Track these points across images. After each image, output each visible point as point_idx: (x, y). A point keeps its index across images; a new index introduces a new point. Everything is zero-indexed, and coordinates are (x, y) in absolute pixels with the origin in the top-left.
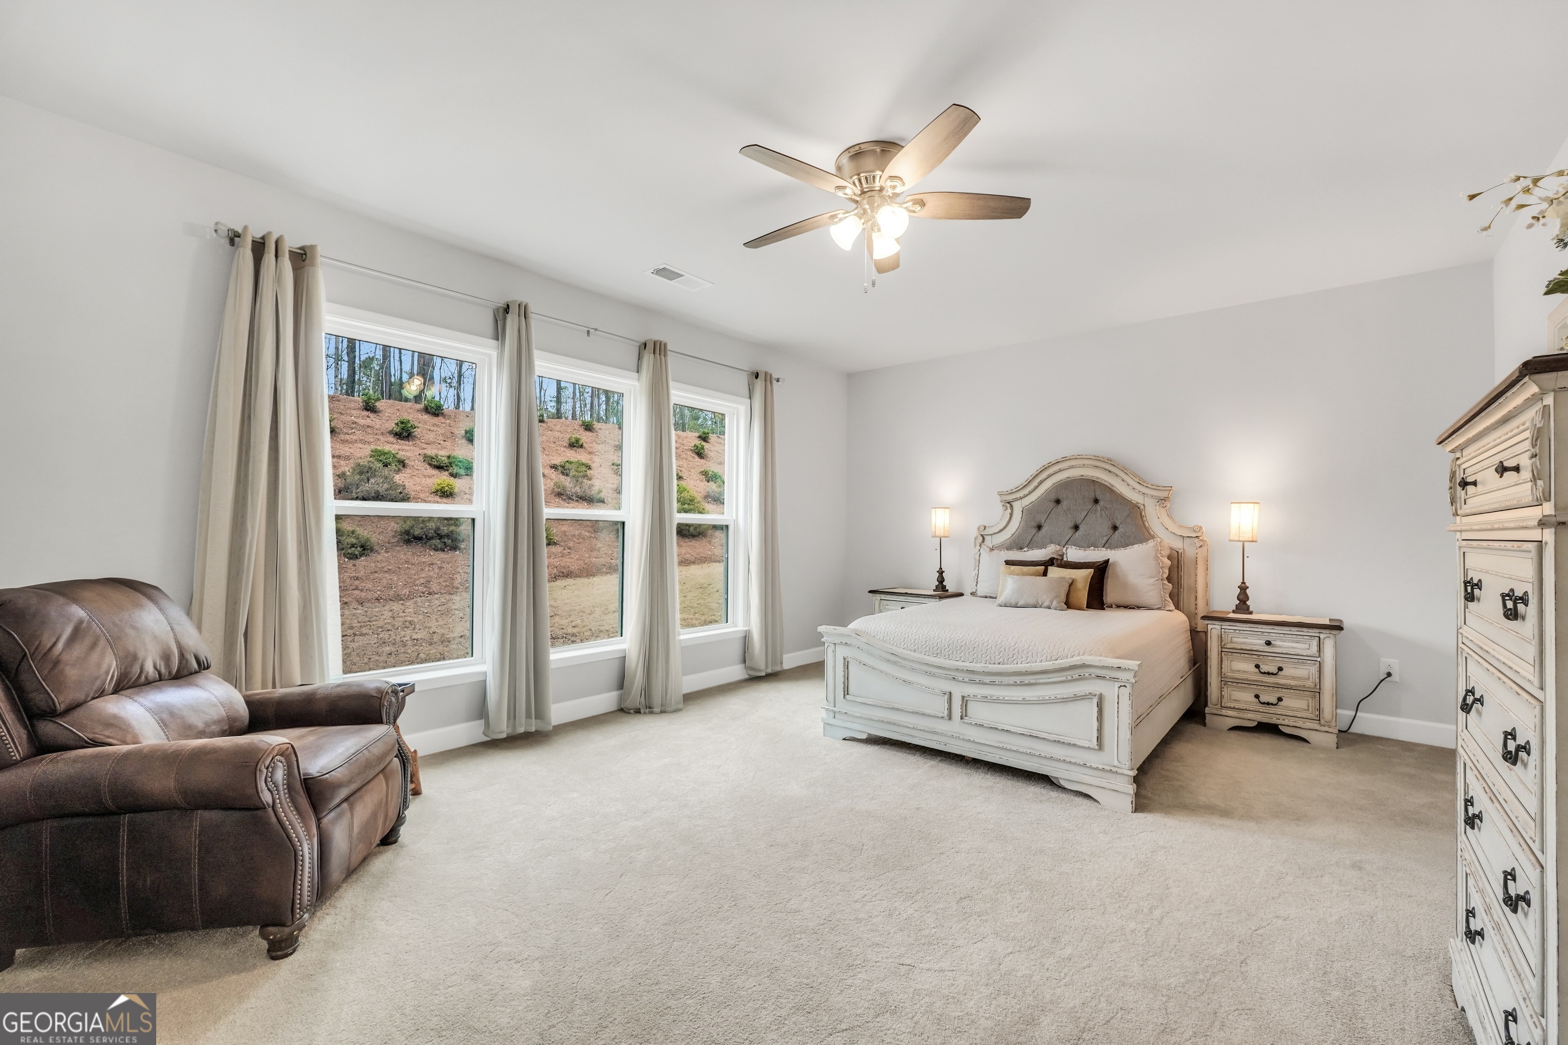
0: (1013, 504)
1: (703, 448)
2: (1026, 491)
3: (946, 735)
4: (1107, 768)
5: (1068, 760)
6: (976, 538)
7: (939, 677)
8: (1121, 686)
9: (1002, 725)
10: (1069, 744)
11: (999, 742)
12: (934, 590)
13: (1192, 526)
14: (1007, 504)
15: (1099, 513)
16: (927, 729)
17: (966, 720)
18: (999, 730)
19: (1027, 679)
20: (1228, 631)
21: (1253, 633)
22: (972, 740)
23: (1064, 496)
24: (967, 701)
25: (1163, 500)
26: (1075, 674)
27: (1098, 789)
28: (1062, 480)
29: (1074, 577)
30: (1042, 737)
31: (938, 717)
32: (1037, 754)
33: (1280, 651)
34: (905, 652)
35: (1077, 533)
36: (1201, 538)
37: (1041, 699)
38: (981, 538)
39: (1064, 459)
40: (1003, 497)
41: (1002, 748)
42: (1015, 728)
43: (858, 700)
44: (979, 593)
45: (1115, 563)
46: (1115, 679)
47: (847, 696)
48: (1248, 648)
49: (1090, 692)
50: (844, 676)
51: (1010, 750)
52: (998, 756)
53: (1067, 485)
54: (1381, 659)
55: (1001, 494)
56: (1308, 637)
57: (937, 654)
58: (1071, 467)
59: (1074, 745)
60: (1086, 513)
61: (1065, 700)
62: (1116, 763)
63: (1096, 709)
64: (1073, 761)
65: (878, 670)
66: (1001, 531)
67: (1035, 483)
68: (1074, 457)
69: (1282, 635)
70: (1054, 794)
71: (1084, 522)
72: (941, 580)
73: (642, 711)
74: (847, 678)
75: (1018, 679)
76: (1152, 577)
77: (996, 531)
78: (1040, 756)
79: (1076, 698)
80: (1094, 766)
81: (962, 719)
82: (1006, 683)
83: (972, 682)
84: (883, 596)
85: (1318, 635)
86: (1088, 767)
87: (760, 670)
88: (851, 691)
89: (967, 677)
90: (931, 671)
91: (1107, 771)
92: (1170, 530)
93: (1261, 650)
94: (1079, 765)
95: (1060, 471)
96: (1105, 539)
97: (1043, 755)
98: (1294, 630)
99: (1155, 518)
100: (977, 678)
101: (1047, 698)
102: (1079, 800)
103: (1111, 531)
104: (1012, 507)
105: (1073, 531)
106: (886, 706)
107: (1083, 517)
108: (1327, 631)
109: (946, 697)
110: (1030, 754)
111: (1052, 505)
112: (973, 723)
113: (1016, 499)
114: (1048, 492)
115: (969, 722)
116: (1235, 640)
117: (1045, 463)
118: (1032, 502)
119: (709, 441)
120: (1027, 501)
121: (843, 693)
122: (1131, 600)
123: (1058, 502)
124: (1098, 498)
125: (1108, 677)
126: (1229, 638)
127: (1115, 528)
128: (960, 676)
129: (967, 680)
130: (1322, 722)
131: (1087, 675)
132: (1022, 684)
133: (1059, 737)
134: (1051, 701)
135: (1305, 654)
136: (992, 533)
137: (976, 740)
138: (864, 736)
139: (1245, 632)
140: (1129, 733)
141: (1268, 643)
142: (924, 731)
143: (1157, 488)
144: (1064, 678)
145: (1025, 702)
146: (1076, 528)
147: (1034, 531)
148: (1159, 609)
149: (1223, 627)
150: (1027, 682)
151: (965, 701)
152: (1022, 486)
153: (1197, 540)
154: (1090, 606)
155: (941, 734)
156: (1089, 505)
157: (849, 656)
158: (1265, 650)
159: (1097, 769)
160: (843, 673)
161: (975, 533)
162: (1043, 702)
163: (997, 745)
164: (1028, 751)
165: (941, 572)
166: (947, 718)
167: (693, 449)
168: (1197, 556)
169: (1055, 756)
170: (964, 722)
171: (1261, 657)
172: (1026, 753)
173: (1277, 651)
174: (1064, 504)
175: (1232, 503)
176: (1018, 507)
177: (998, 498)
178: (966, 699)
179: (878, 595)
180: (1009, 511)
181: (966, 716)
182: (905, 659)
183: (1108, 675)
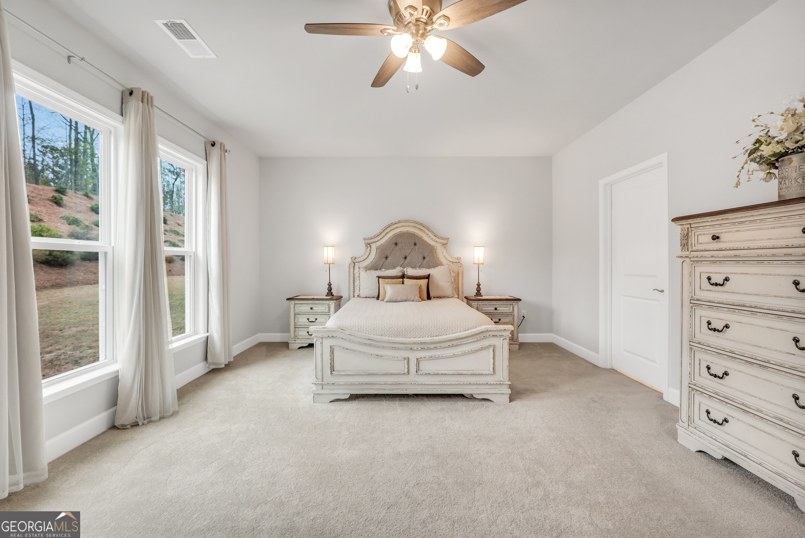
0: (371, 245)
1: (61, 199)
2: (379, 238)
3: (407, 384)
4: (498, 383)
5: (478, 383)
6: (350, 264)
7: (402, 349)
8: (504, 339)
9: (441, 371)
10: (479, 374)
11: (439, 381)
12: (326, 296)
13: (456, 257)
14: (368, 245)
15: (417, 251)
16: (394, 383)
17: (419, 372)
18: (440, 374)
19: (455, 343)
20: (480, 305)
21: (490, 305)
22: (423, 383)
23: (400, 241)
24: (419, 361)
25: (444, 245)
26: (482, 336)
27: (494, 395)
28: (397, 233)
29: (420, 283)
30: (464, 373)
31: (401, 374)
32: (462, 383)
33: (500, 312)
34: (375, 336)
35: (406, 261)
36: (460, 263)
37: (463, 352)
38: (353, 264)
39: (399, 222)
40: (365, 240)
41: (442, 385)
42: (448, 371)
43: (343, 374)
44: (361, 295)
45: (432, 275)
46: (501, 336)
47: (333, 372)
48: (488, 312)
49: (489, 344)
50: (331, 359)
51: (447, 385)
52: (439, 390)
53: (401, 235)
54: (521, 311)
55: (365, 239)
56: (509, 305)
57: (397, 335)
58: (403, 226)
59: (482, 374)
60: (410, 250)
61: (476, 351)
62: (502, 379)
63: (492, 353)
64: (481, 383)
65: (357, 351)
66: (365, 260)
67: (384, 234)
68: (404, 221)
69: (500, 305)
70: (471, 403)
71: (410, 255)
72: (330, 290)
73: (140, 423)
74: (332, 360)
75: (450, 343)
76: (448, 282)
77: (362, 260)
78: (464, 384)
79: (482, 349)
80: (492, 383)
81: (416, 372)
82: (444, 347)
83: (423, 349)
84: (297, 302)
85: (512, 303)
86: (489, 384)
87: (220, 364)
88: (335, 369)
89: (419, 347)
90: (395, 346)
91: (498, 384)
92: (448, 259)
93: (493, 312)
94: (485, 384)
95: (397, 228)
96: (420, 264)
97: (465, 383)
98: (505, 302)
99: (441, 254)
100: (426, 346)
101: (467, 352)
102: (484, 402)
103: (422, 260)
104: (370, 247)
105: (404, 259)
106: (364, 374)
107: (409, 252)
108: (516, 302)
109: (406, 361)
110: (458, 384)
111: (394, 246)
112: (424, 373)
113: (373, 242)
114: (391, 239)
115: (422, 373)
116: (483, 309)
117: (390, 223)
118: (382, 244)
119: (67, 194)
120: (379, 244)
121: (330, 371)
122: (440, 294)
123: (396, 244)
124: (416, 243)
125: (498, 336)
126: (481, 308)
127: (424, 258)
128: (415, 347)
129: (419, 348)
130: (514, 340)
131: (488, 336)
132: (453, 346)
133: (473, 372)
134: (470, 353)
135: (508, 312)
136: (359, 261)
137: (426, 383)
138: (347, 396)
139: (487, 305)
140: (508, 362)
141: (496, 309)
142: (392, 384)
143: (442, 239)
144: (476, 339)
145: (454, 356)
146: (405, 258)
147: (384, 260)
148: (452, 297)
149: (478, 303)
150: (455, 344)
151: (418, 361)
152: (377, 235)
153: (459, 263)
154: (428, 299)
155: (404, 384)
156: (412, 247)
157: (335, 345)
158: (494, 312)
159: (494, 384)
160: (330, 357)
161: (349, 261)
162: (464, 354)
163: (439, 383)
164: (457, 383)
165: (330, 285)
166: (407, 374)
167: (51, 199)
168: (459, 271)
169: (472, 383)
170: (418, 374)
171: (493, 315)
172: (456, 384)
173: (499, 312)
174: (400, 245)
175: (475, 247)
176: (374, 246)
177: (364, 242)
178: (419, 360)
179: (293, 301)
180: (369, 249)
181: (419, 370)
182: (378, 341)
183: (498, 334)
